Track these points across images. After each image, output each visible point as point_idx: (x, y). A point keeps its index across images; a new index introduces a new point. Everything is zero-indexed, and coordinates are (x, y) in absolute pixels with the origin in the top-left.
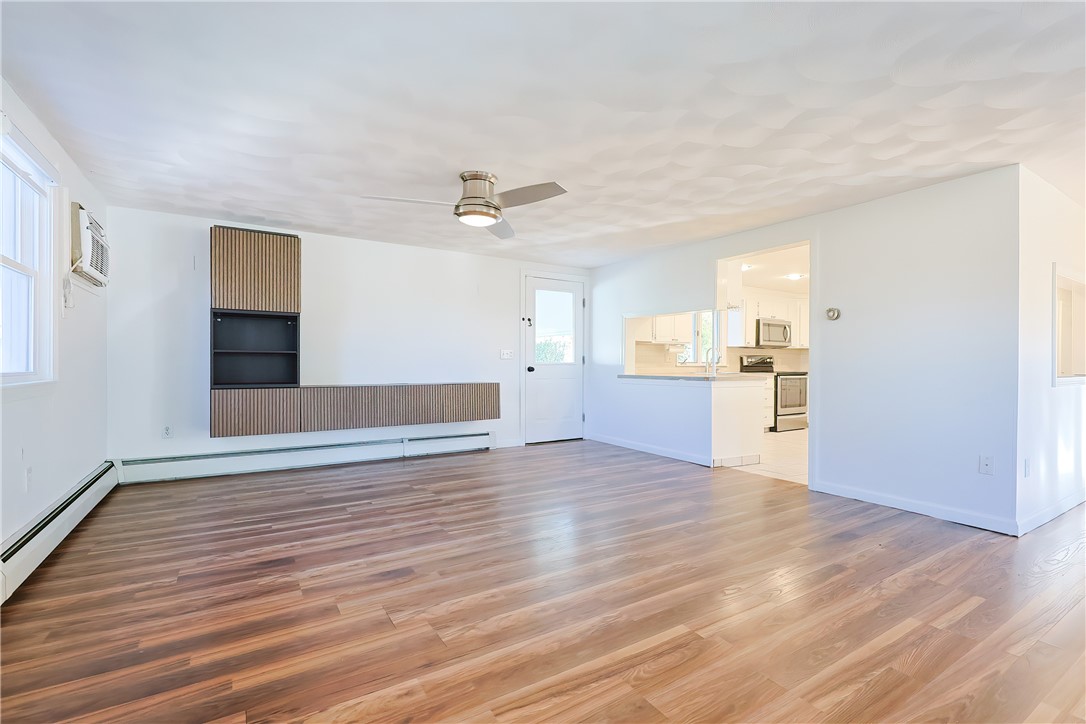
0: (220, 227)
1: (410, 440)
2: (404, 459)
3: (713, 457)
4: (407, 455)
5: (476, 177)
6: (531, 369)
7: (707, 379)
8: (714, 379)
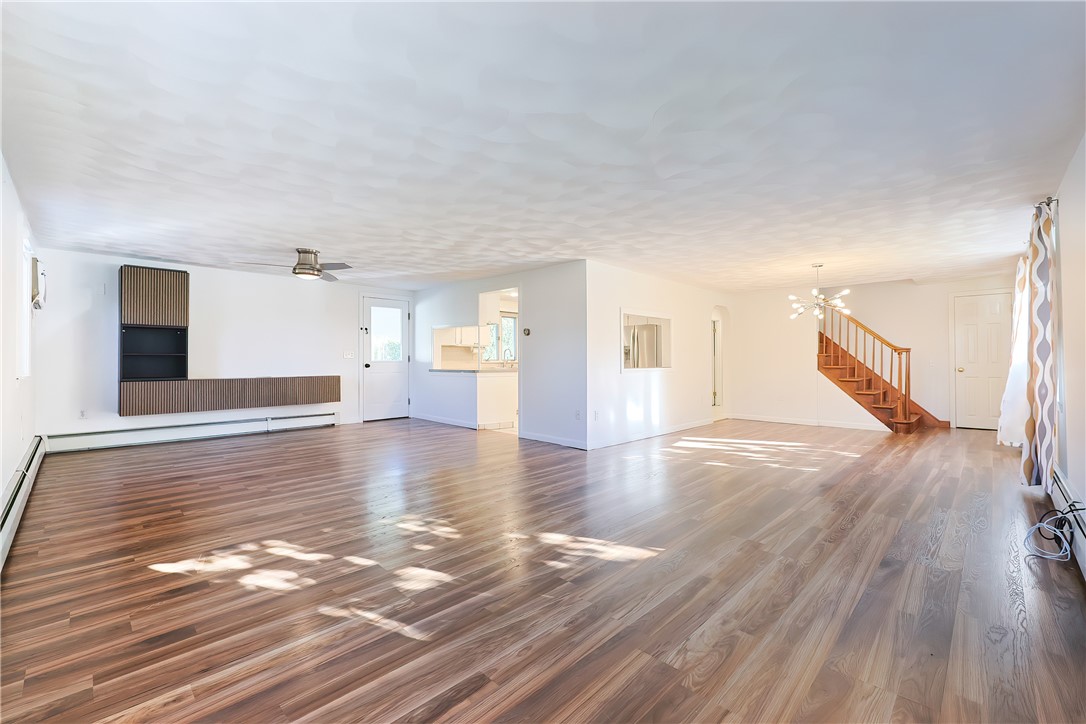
0: (128, 266)
1: (272, 419)
2: (268, 433)
3: (479, 423)
4: (270, 429)
5: (306, 252)
6: (367, 366)
7: (474, 371)
8: (478, 371)
